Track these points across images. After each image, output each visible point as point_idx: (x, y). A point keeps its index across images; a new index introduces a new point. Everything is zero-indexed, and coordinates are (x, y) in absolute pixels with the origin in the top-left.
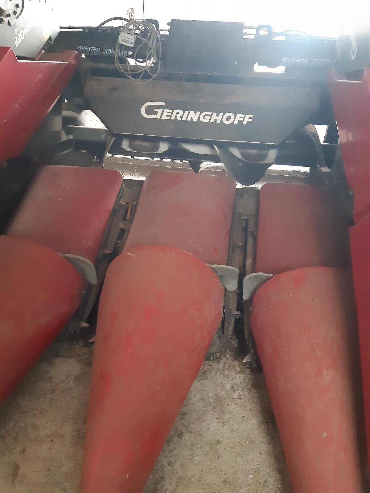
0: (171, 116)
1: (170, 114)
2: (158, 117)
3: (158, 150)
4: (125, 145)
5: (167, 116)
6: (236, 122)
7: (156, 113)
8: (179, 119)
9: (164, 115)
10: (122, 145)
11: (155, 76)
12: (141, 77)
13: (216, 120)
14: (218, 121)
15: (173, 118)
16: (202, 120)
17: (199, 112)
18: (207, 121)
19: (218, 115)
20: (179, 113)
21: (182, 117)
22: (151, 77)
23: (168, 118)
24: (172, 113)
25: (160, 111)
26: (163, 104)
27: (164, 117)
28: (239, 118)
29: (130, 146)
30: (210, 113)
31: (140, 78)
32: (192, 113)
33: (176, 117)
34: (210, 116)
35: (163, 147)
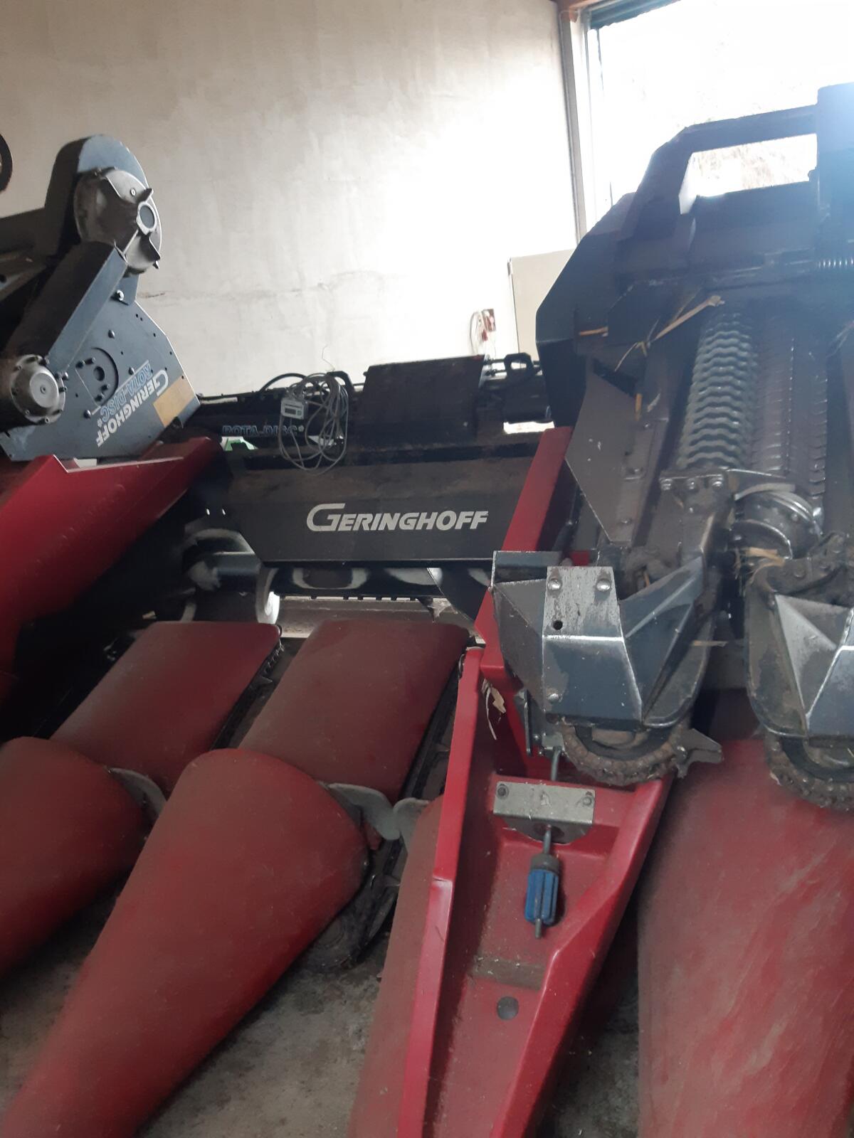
0: (353, 525)
1: (352, 522)
2: (332, 528)
3: (350, 582)
4: (298, 578)
5: (347, 525)
6: (459, 526)
7: (329, 523)
8: (366, 528)
9: (343, 523)
10: (292, 580)
11: (337, 461)
12: (318, 464)
13: (425, 525)
14: (430, 527)
15: (356, 528)
16: (403, 527)
17: (399, 515)
18: (410, 528)
19: (428, 517)
20: (365, 519)
21: (370, 525)
22: (332, 462)
23: (349, 529)
24: (355, 520)
25: (335, 518)
26: (341, 506)
27: (343, 528)
28: (464, 517)
29: (306, 580)
30: (416, 515)
31: (317, 466)
32: (387, 516)
33: (361, 526)
34: (416, 520)
35: (359, 578)
